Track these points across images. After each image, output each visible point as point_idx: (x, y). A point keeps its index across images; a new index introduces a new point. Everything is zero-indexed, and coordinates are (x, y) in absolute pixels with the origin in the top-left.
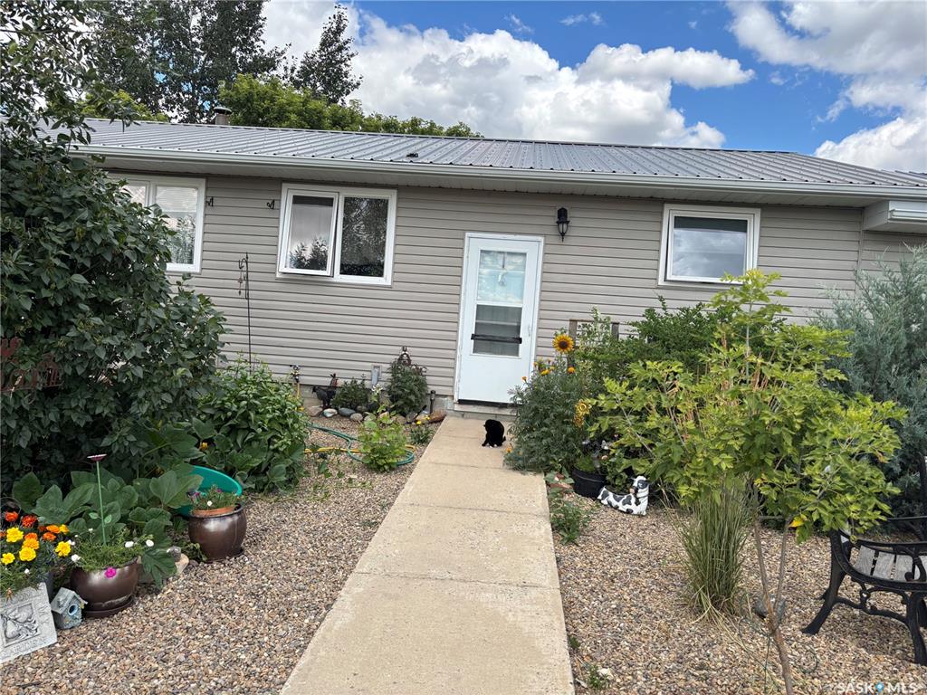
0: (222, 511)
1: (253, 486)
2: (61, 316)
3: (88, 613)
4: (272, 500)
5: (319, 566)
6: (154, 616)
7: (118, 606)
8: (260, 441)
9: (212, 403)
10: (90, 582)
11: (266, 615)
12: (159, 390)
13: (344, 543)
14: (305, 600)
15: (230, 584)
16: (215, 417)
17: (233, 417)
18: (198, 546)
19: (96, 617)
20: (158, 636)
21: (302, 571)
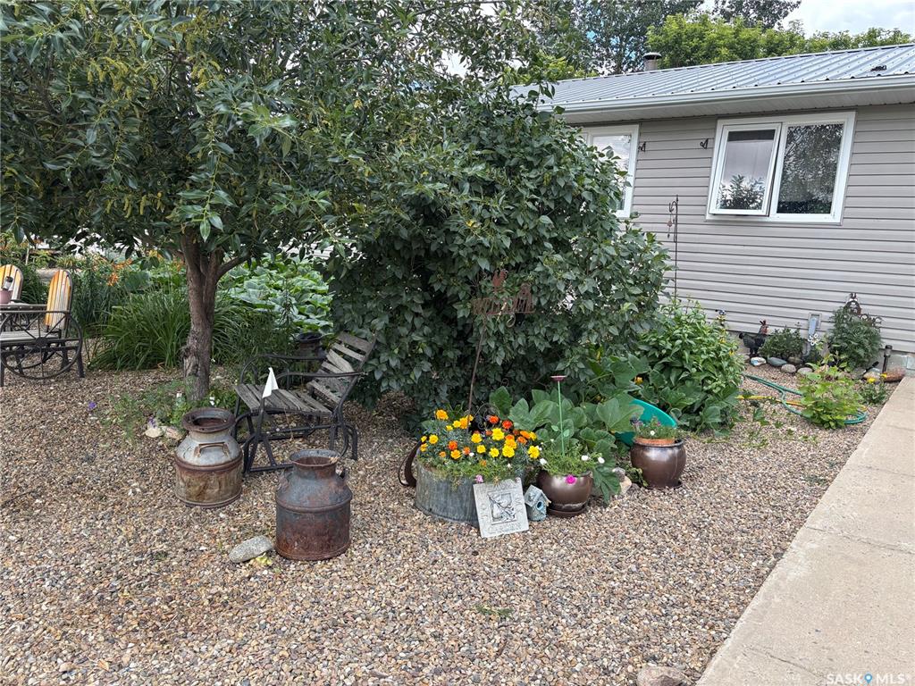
0: (663, 442)
1: (688, 424)
2: (529, 253)
3: (551, 511)
4: (705, 440)
5: (762, 512)
6: (605, 525)
7: (574, 511)
8: (693, 380)
9: (647, 340)
10: (553, 485)
11: (710, 549)
12: (607, 323)
13: (789, 495)
14: (750, 543)
15: (672, 513)
16: (650, 354)
17: (666, 355)
18: (640, 471)
19: (557, 516)
20: (610, 543)
21: (744, 514)
